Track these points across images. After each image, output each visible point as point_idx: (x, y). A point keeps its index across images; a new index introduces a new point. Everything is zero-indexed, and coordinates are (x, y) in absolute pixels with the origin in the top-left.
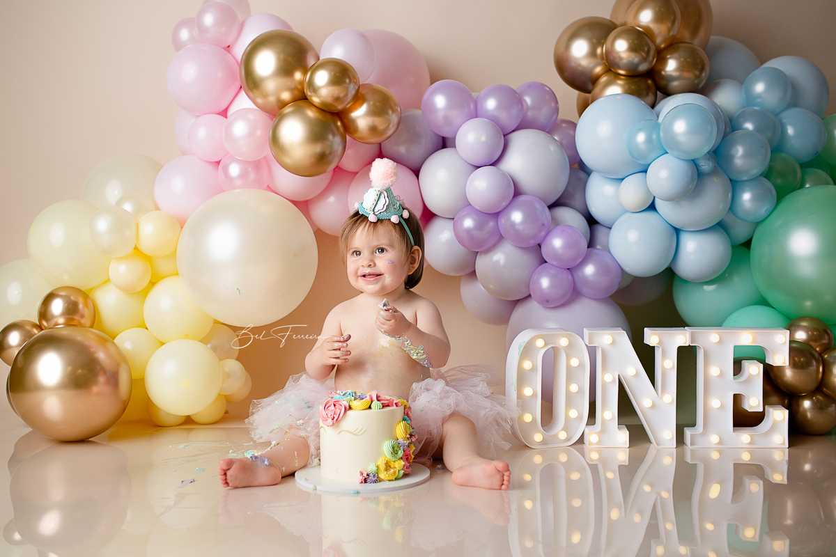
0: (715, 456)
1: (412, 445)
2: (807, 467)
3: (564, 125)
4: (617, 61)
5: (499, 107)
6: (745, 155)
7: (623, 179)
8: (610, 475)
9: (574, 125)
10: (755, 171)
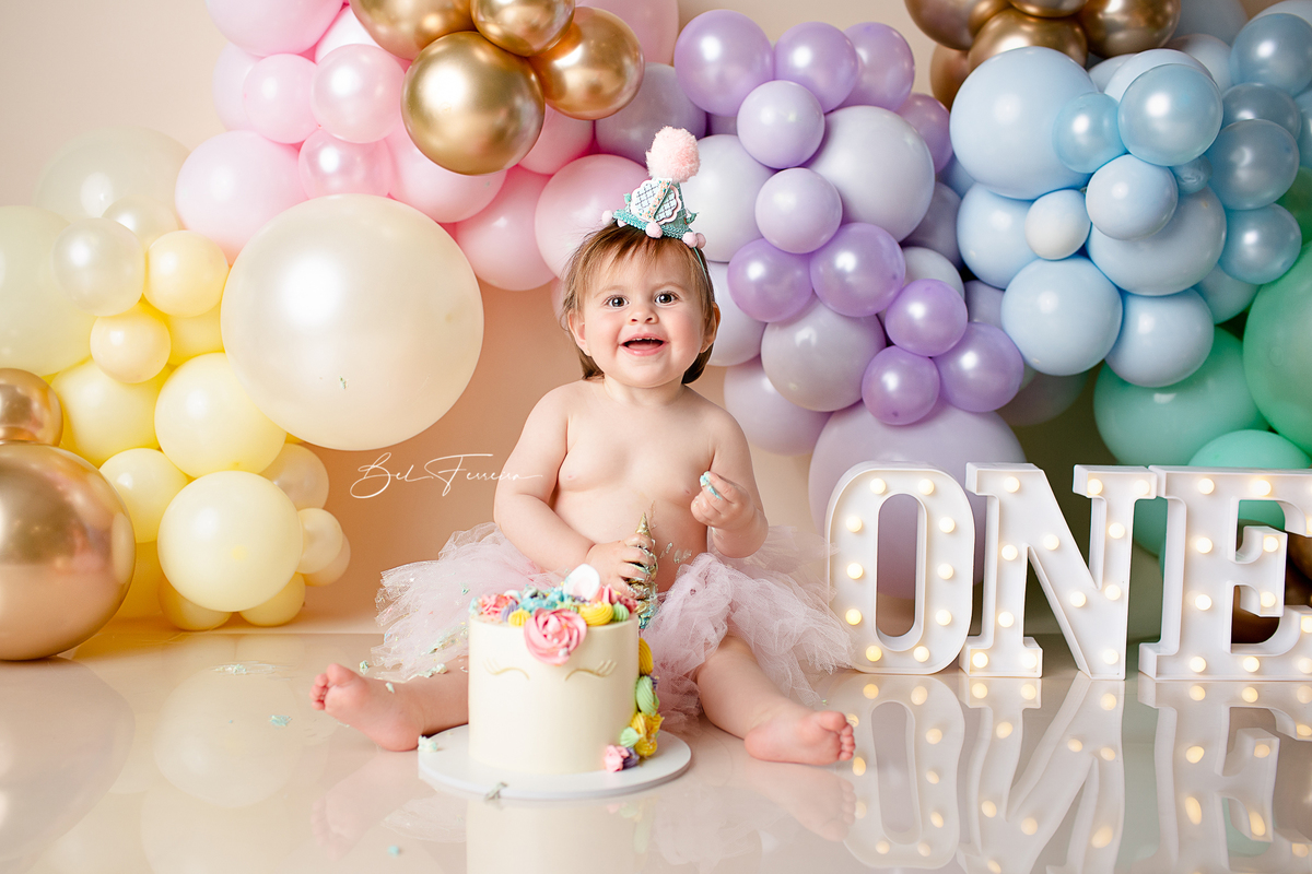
0: (1197, 694)
3: (919, 103)
5: (817, 62)
6: (1257, 164)
7: (1033, 201)
8: (1006, 728)
10: (1271, 194)
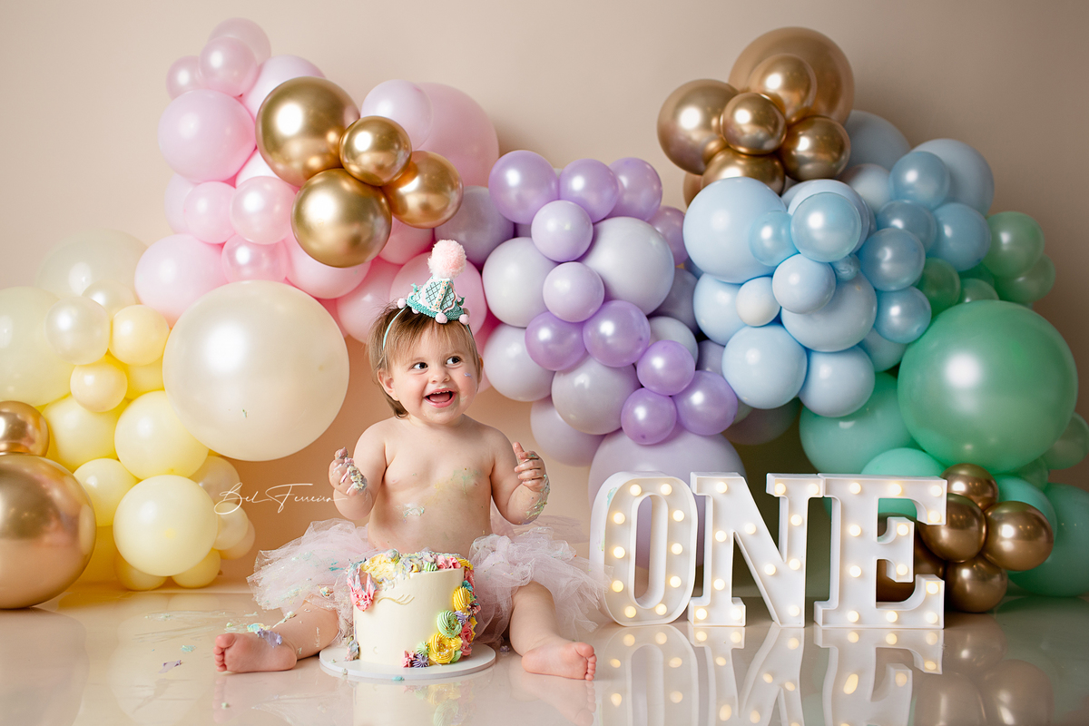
0: (853, 638)
1: (474, 619)
2: (965, 654)
3: (668, 214)
4: (737, 135)
5: (588, 187)
6: (895, 259)
7: (742, 284)
8: (721, 662)
9: (681, 215)
10: (906, 280)
